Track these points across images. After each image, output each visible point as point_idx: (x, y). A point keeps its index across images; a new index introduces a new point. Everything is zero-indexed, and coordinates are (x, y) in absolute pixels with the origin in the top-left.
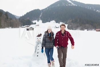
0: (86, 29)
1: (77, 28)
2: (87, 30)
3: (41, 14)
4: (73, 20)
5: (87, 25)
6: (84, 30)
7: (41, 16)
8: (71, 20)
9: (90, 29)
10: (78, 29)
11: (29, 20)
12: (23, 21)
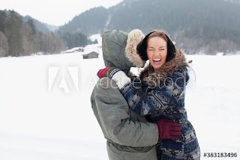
0: (221, 51)
1: (199, 48)
2: (222, 53)
3: (110, 17)
4: (189, 29)
5: (223, 42)
6: (215, 54)
7: (108, 23)
8: (182, 30)
9: (229, 52)
10: (200, 53)
11: (80, 35)
12: (67, 37)
